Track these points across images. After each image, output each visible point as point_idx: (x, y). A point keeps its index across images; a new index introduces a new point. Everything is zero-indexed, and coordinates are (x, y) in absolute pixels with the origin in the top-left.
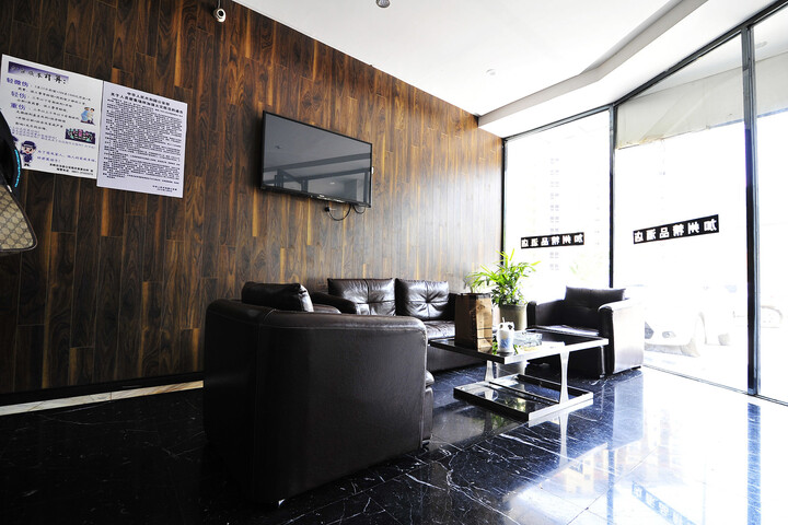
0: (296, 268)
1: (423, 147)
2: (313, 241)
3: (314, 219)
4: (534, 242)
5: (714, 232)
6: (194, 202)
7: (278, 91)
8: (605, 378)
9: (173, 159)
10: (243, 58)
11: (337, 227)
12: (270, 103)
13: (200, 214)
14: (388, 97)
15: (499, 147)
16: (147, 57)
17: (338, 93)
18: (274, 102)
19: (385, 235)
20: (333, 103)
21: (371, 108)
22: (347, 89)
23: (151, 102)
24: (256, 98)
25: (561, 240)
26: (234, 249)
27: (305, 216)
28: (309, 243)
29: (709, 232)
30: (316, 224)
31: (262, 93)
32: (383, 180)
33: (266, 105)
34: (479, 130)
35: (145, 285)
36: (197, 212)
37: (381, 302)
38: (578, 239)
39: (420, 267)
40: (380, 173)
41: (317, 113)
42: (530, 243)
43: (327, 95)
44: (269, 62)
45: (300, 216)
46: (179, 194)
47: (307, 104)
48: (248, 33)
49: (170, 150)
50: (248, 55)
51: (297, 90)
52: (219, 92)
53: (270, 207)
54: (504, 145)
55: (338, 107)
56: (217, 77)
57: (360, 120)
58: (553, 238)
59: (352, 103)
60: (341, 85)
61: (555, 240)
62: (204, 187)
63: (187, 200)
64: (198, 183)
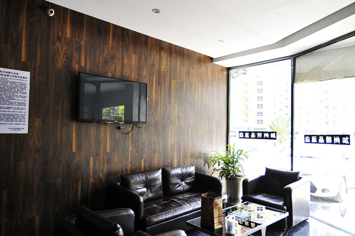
0: (100, 168)
1: (178, 80)
2: (111, 150)
3: (111, 135)
4: (247, 135)
5: (347, 144)
6: (35, 135)
7: (88, 56)
8: (288, 230)
9: (22, 109)
10: (66, 38)
11: (126, 138)
12: (83, 64)
13: (39, 142)
14: (157, 51)
15: (225, 73)
16: (3, 45)
17: (125, 53)
18: (86, 64)
19: (155, 140)
20: (123, 60)
21: (146, 59)
22: (131, 49)
23: (7, 74)
24: (74, 63)
25: (263, 135)
26: (61, 161)
27: (106, 134)
28: (108, 151)
29: (345, 144)
30: (113, 139)
31: (77, 58)
32: (154, 104)
33: (80, 66)
34: (213, 65)
35: (5, 192)
36: (37, 141)
37: (154, 186)
38: (273, 135)
39: (177, 157)
40: (152, 100)
41: (113, 67)
42: (244, 135)
43: (119, 55)
44: (82, 39)
45: (102, 135)
46: (26, 131)
47: (106, 62)
48: (68, 21)
49: (20, 104)
50: (68, 36)
51: (100, 55)
52: (50, 61)
53: (83, 132)
54: (228, 72)
55: (126, 62)
56: (49, 52)
57: (140, 69)
58: (258, 134)
59: (134, 58)
60: (127, 47)
61: (259, 135)
62: (41, 124)
63: (31, 134)
64: (38, 122)
